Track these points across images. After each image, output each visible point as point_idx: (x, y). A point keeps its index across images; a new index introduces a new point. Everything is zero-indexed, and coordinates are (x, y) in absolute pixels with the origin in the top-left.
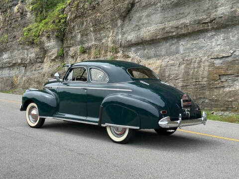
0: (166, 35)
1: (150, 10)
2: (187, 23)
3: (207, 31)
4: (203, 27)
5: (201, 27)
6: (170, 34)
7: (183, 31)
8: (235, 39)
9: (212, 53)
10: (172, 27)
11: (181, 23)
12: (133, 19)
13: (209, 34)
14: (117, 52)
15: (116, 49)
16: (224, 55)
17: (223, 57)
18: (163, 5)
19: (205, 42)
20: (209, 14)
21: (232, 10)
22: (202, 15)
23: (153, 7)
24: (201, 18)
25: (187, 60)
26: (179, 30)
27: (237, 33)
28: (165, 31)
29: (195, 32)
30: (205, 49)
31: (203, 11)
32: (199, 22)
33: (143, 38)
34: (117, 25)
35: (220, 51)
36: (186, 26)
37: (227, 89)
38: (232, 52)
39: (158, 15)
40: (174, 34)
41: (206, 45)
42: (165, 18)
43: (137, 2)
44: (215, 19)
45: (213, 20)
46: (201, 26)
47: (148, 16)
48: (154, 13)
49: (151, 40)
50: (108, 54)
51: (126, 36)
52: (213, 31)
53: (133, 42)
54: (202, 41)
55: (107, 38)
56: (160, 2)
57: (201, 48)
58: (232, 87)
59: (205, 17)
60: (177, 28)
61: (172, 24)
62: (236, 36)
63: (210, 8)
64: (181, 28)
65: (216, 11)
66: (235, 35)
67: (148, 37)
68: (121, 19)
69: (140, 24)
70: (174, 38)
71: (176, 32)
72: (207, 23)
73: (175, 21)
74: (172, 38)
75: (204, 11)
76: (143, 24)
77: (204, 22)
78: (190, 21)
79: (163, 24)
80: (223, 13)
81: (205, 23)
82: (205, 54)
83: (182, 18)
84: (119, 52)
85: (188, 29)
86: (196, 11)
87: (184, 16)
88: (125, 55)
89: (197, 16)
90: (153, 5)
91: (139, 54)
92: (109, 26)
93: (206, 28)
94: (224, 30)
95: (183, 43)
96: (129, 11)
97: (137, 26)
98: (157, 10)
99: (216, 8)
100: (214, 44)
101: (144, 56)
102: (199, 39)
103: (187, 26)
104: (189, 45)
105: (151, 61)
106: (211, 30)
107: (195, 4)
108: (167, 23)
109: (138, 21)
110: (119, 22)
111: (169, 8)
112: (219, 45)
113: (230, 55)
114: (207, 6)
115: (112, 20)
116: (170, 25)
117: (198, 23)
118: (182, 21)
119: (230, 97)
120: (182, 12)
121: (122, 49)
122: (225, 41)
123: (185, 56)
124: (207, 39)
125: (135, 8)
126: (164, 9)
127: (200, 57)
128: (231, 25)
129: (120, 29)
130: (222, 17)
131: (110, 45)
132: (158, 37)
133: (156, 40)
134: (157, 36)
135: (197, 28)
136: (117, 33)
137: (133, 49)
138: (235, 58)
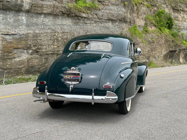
16: (13, 33)
37: (17, 59)
38: (17, 31)
58: (20, 58)
62: (12, 19)
66: (11, 17)
94: (3, 11)
119: (20, 65)
138: (21, 36)
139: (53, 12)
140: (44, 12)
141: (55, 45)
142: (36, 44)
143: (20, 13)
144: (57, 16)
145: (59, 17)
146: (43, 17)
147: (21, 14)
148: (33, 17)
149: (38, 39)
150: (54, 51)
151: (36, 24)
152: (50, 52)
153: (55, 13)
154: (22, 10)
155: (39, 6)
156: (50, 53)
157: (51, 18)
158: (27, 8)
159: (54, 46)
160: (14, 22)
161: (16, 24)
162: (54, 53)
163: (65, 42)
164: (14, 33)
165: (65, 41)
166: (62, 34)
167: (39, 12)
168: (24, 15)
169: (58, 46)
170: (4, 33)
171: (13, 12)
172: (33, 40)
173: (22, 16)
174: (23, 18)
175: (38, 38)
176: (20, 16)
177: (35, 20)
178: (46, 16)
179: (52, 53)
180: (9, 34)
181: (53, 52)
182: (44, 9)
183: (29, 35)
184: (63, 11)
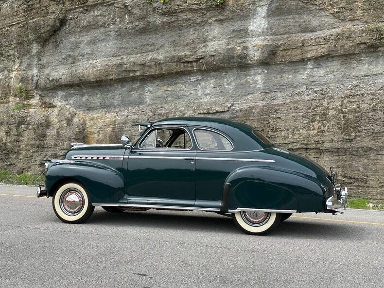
0: (123, 75)
1: (95, 34)
2: (160, 60)
3: (190, 73)
4: (185, 67)
5: (182, 68)
6: (131, 75)
7: (153, 71)
8: (231, 87)
9: (199, 106)
10: (134, 64)
11: (149, 58)
12: (62, 45)
13: (192, 79)
14: (29, 97)
15: (27, 92)
16: (218, 109)
17: (218, 112)
18: (120, 28)
19: (185, 89)
20: (194, 50)
21: (229, 47)
22: (183, 51)
23: (102, 30)
24: (182, 54)
25: (160, 115)
26: (147, 68)
27: (234, 79)
28: (124, 69)
29: (172, 74)
30: (186, 99)
31: (185, 44)
32: (179, 60)
33: (82, 76)
34: (29, 52)
35: (211, 104)
36: (158, 64)
38: (229, 105)
39: (111, 43)
40: (138, 74)
41: (188, 93)
42: (122, 48)
43: (71, 19)
44: (203, 58)
45: (199, 59)
46: (182, 65)
47: (92, 42)
48: (104, 39)
49: (96, 82)
50: (11, 99)
51: (47, 71)
52: (199, 73)
53: (63, 81)
54: (182, 87)
55: (6, 72)
56: (114, 24)
57: (180, 97)
59: (188, 53)
60: (143, 65)
61: (134, 58)
62: (233, 84)
63: (196, 41)
64: (150, 67)
65: (205, 46)
66: (231, 81)
67: (92, 77)
68: (38, 43)
69: (76, 53)
70: (137, 80)
71: (142, 71)
72: (191, 62)
73: (139, 55)
74: (134, 79)
75: (187, 45)
76: (82, 55)
77: (187, 60)
78: (165, 58)
79: (119, 58)
80: (216, 51)
81: (188, 62)
82: (188, 106)
83: (151, 51)
84: (33, 97)
85: (162, 69)
86: (175, 44)
87: (154, 48)
88: (45, 103)
89: (175, 50)
90: (101, 26)
91: (71, 102)
92: (11, 52)
93: (189, 69)
94: (215, 73)
95: (151, 89)
96: (55, 31)
97: (69, 56)
98: (109, 36)
99: (205, 42)
100: (200, 93)
101: (80, 107)
102: (176, 84)
103: (160, 64)
104: (160, 93)
105: (96, 114)
106: (196, 73)
107: (173, 33)
108: (125, 57)
109: (72, 50)
110: (35, 48)
111: (129, 34)
112: (209, 94)
113: (226, 109)
114: (192, 37)
115: (20, 43)
116: (131, 60)
117: (177, 61)
118: (151, 56)
120: (150, 42)
121: (40, 93)
122: (217, 90)
123: (156, 109)
124: (189, 84)
125: (67, 28)
126: (120, 34)
127: (181, 111)
128: (227, 67)
129: (36, 59)
130: (214, 55)
131: (15, 84)
132: (110, 77)
133: (106, 81)
134: (107, 76)
135: (175, 68)
136: (29, 65)
137: (61, 93)
138: (235, 113)
139: (336, 51)
140: (309, 55)
141: (311, 129)
142: (264, 128)
143: (250, 71)
144: (353, 57)
145: (362, 58)
146: (311, 66)
147: (252, 72)
148: (284, 72)
149: (273, 118)
150: (306, 142)
151: (290, 85)
152: (295, 144)
153: (341, 52)
154: (249, 64)
155: (293, 46)
156: (295, 147)
157: (335, 65)
158: (256, 58)
159: (308, 132)
160: (236, 88)
161: (240, 93)
162: (308, 146)
163: (348, 119)
164: (222, 110)
165: (350, 116)
166: (342, 101)
167: (294, 59)
168: (260, 71)
169: (323, 131)
170: (202, 112)
171: (235, 71)
172: (258, 120)
173: (255, 75)
174: (258, 78)
175: (272, 116)
176: (250, 76)
177: (288, 77)
178: (319, 65)
179: (301, 146)
180: (211, 112)
181: (305, 144)
182: (309, 48)
183: (253, 111)
184: (366, 41)
